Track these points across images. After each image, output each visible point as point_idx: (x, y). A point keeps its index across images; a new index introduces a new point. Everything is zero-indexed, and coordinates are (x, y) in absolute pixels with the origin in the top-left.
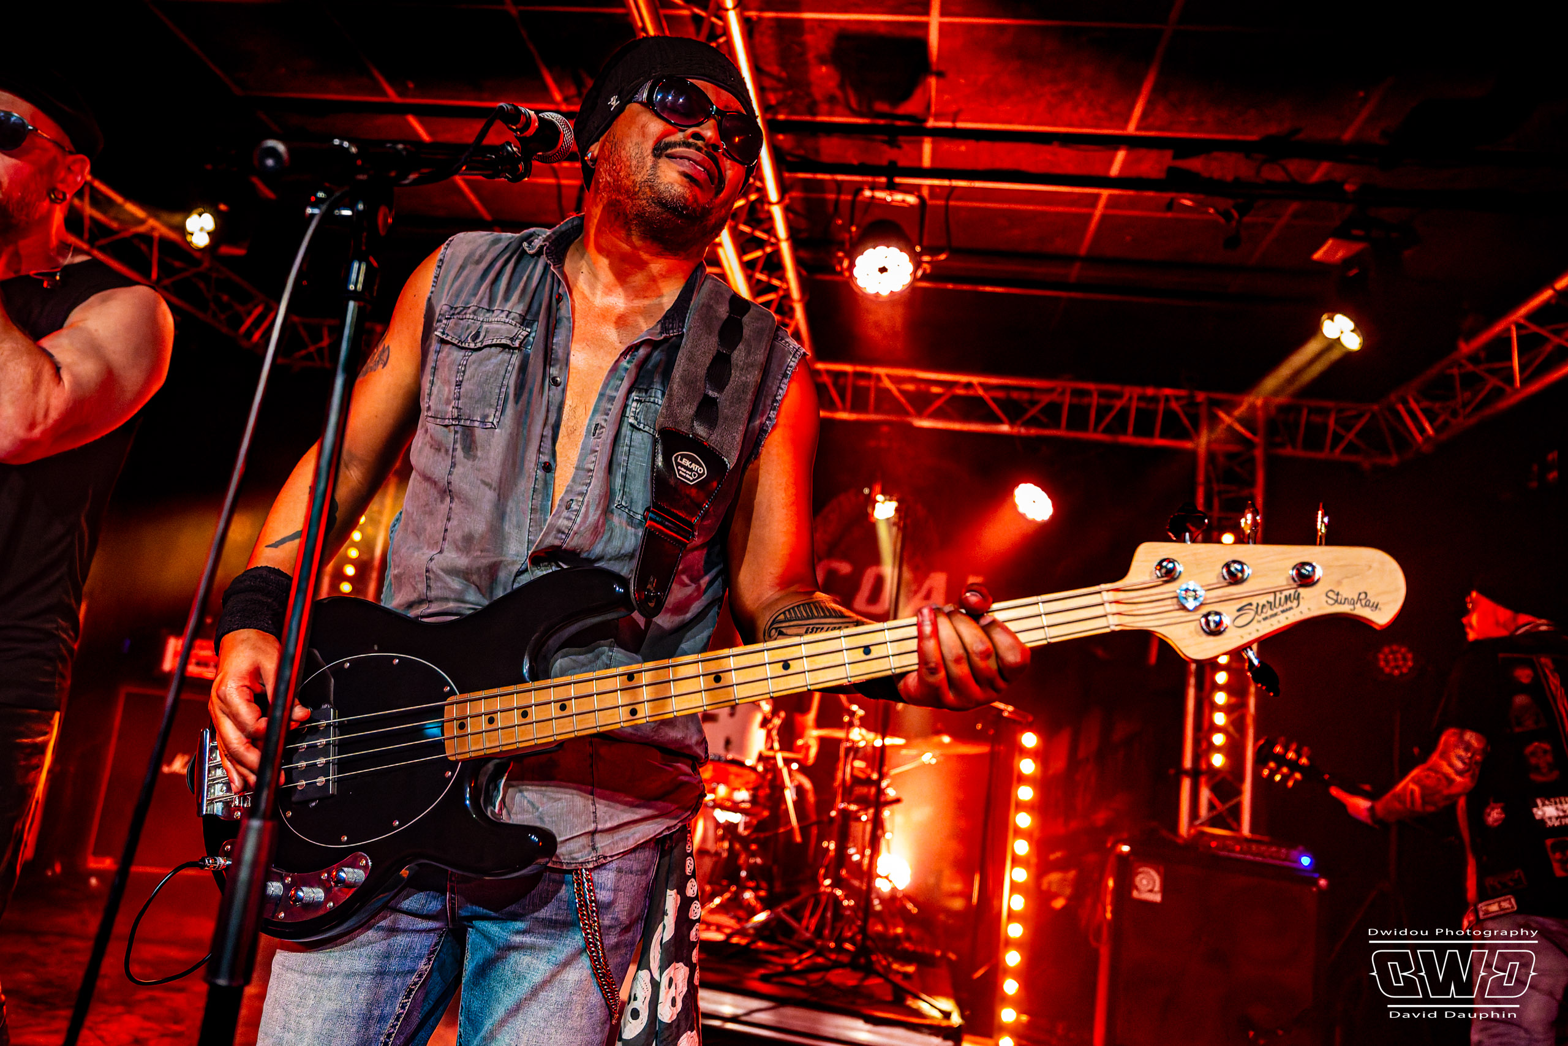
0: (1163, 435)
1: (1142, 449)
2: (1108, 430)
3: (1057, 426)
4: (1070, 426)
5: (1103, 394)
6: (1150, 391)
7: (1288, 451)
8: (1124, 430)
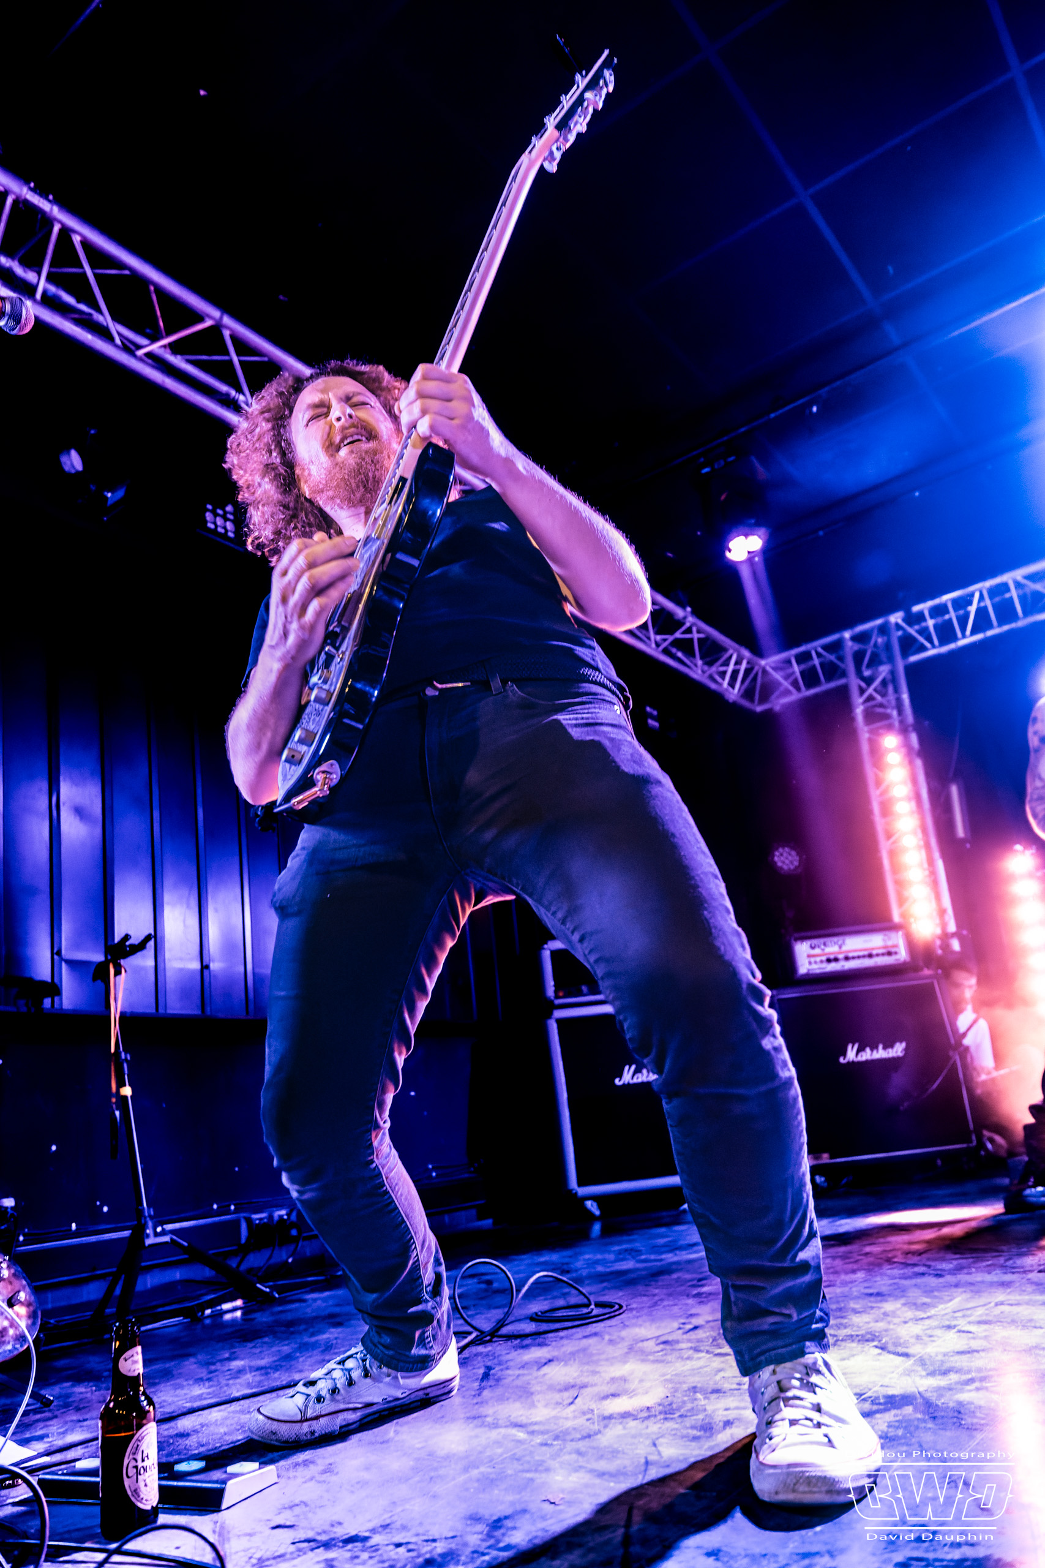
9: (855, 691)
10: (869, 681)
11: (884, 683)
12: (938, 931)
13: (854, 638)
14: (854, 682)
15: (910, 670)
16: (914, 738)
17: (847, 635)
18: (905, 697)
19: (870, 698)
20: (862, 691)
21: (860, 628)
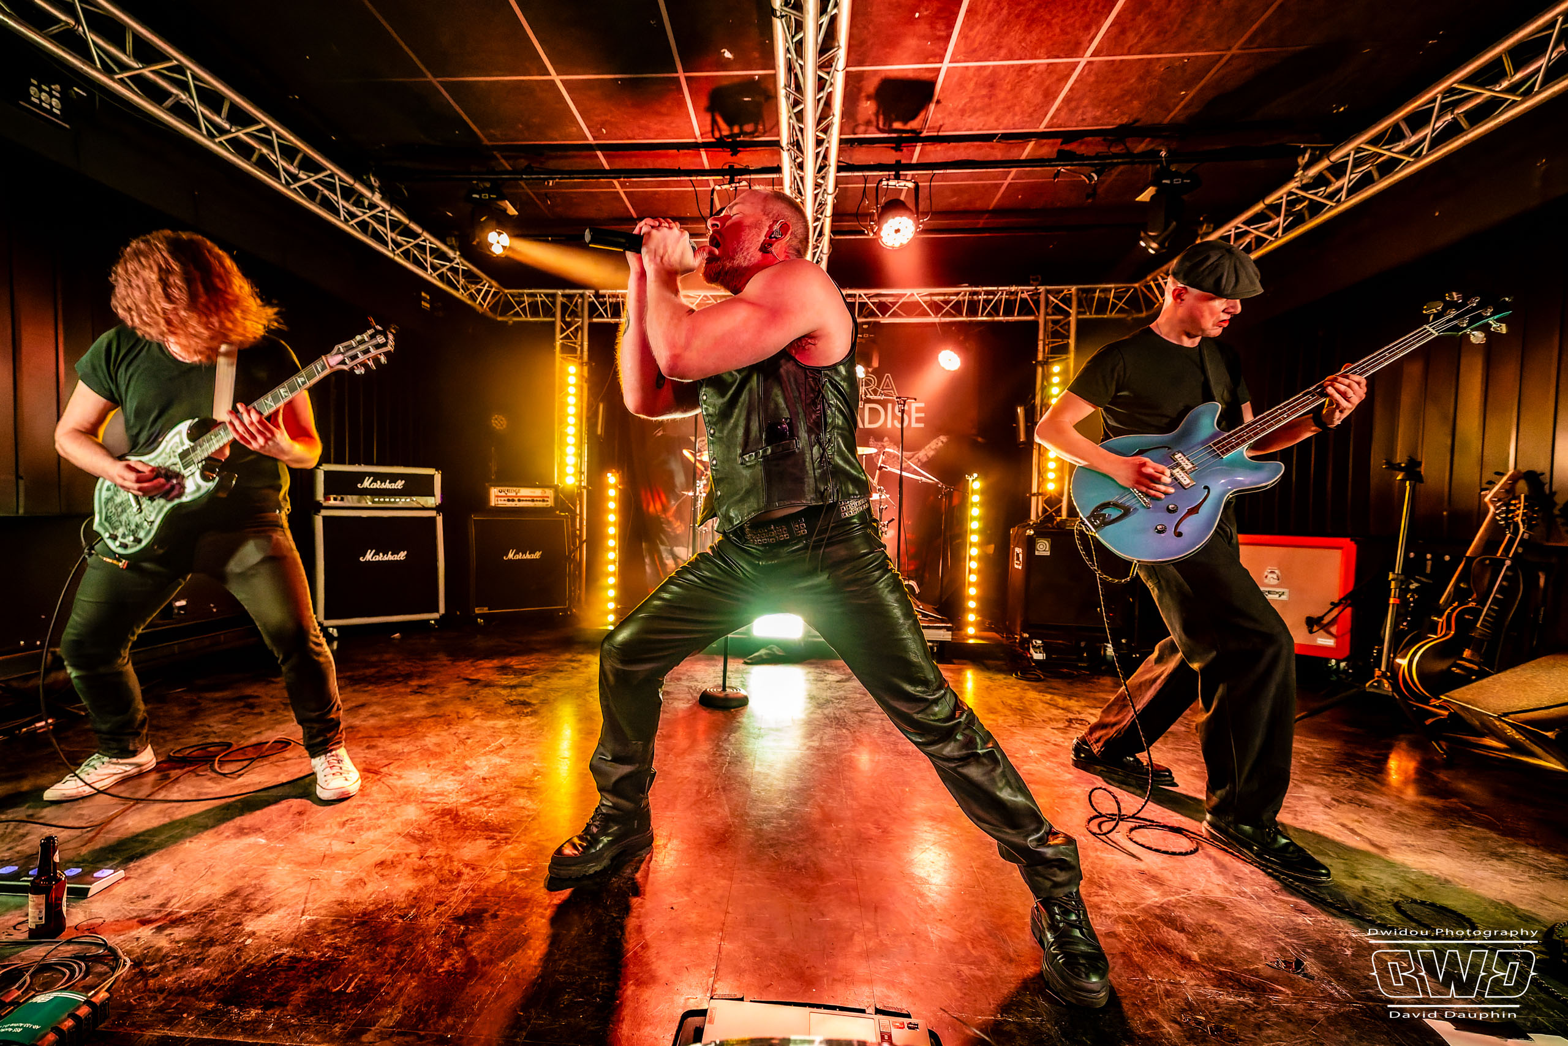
0: (1019, 315)
1: (1008, 322)
2: (987, 315)
3: (961, 314)
4: (967, 315)
5: (987, 293)
6: (1013, 289)
7: (1087, 316)
8: (998, 315)
9: (558, 329)
10: (569, 325)
11: (577, 329)
12: (577, 484)
13: (563, 296)
14: (559, 324)
15: (591, 325)
16: (586, 368)
17: (560, 292)
18: (586, 344)
19: (567, 337)
20: (563, 331)
21: (568, 291)
